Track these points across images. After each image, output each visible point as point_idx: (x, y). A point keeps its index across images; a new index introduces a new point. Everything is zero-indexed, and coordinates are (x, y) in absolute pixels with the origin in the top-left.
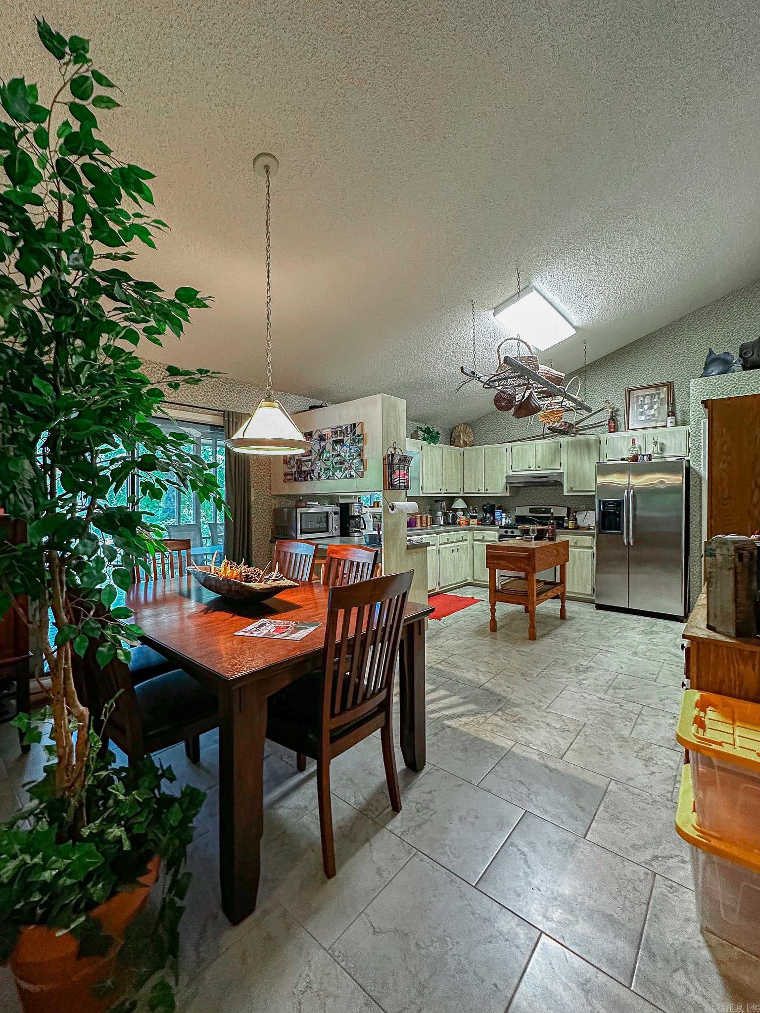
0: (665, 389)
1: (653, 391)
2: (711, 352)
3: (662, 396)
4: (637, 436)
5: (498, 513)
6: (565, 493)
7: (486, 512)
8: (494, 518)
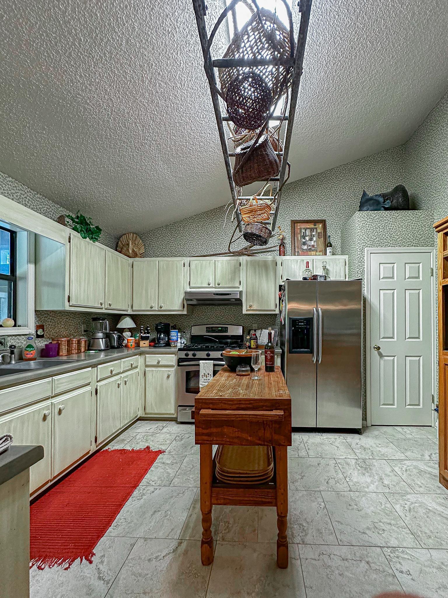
0: (320, 225)
1: (312, 226)
2: (364, 194)
3: (319, 231)
4: (310, 260)
5: (174, 334)
6: (244, 312)
7: (159, 331)
8: (169, 339)
